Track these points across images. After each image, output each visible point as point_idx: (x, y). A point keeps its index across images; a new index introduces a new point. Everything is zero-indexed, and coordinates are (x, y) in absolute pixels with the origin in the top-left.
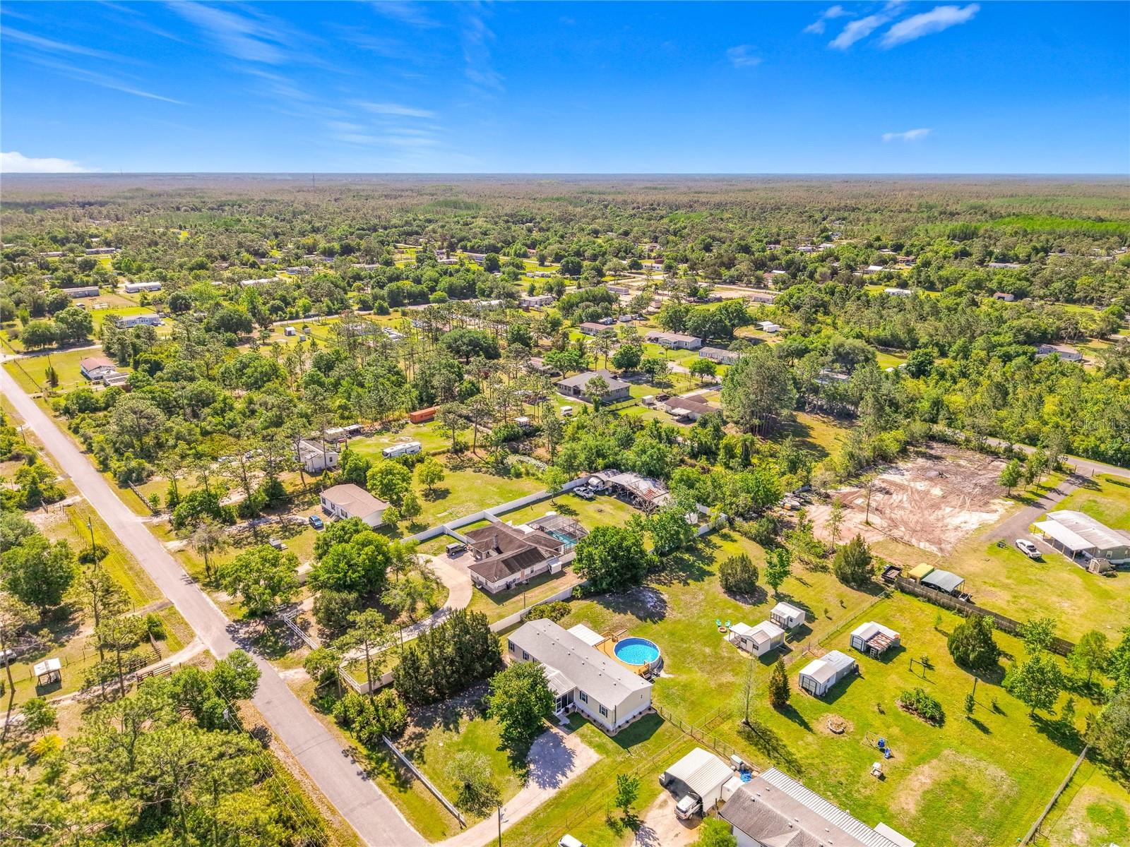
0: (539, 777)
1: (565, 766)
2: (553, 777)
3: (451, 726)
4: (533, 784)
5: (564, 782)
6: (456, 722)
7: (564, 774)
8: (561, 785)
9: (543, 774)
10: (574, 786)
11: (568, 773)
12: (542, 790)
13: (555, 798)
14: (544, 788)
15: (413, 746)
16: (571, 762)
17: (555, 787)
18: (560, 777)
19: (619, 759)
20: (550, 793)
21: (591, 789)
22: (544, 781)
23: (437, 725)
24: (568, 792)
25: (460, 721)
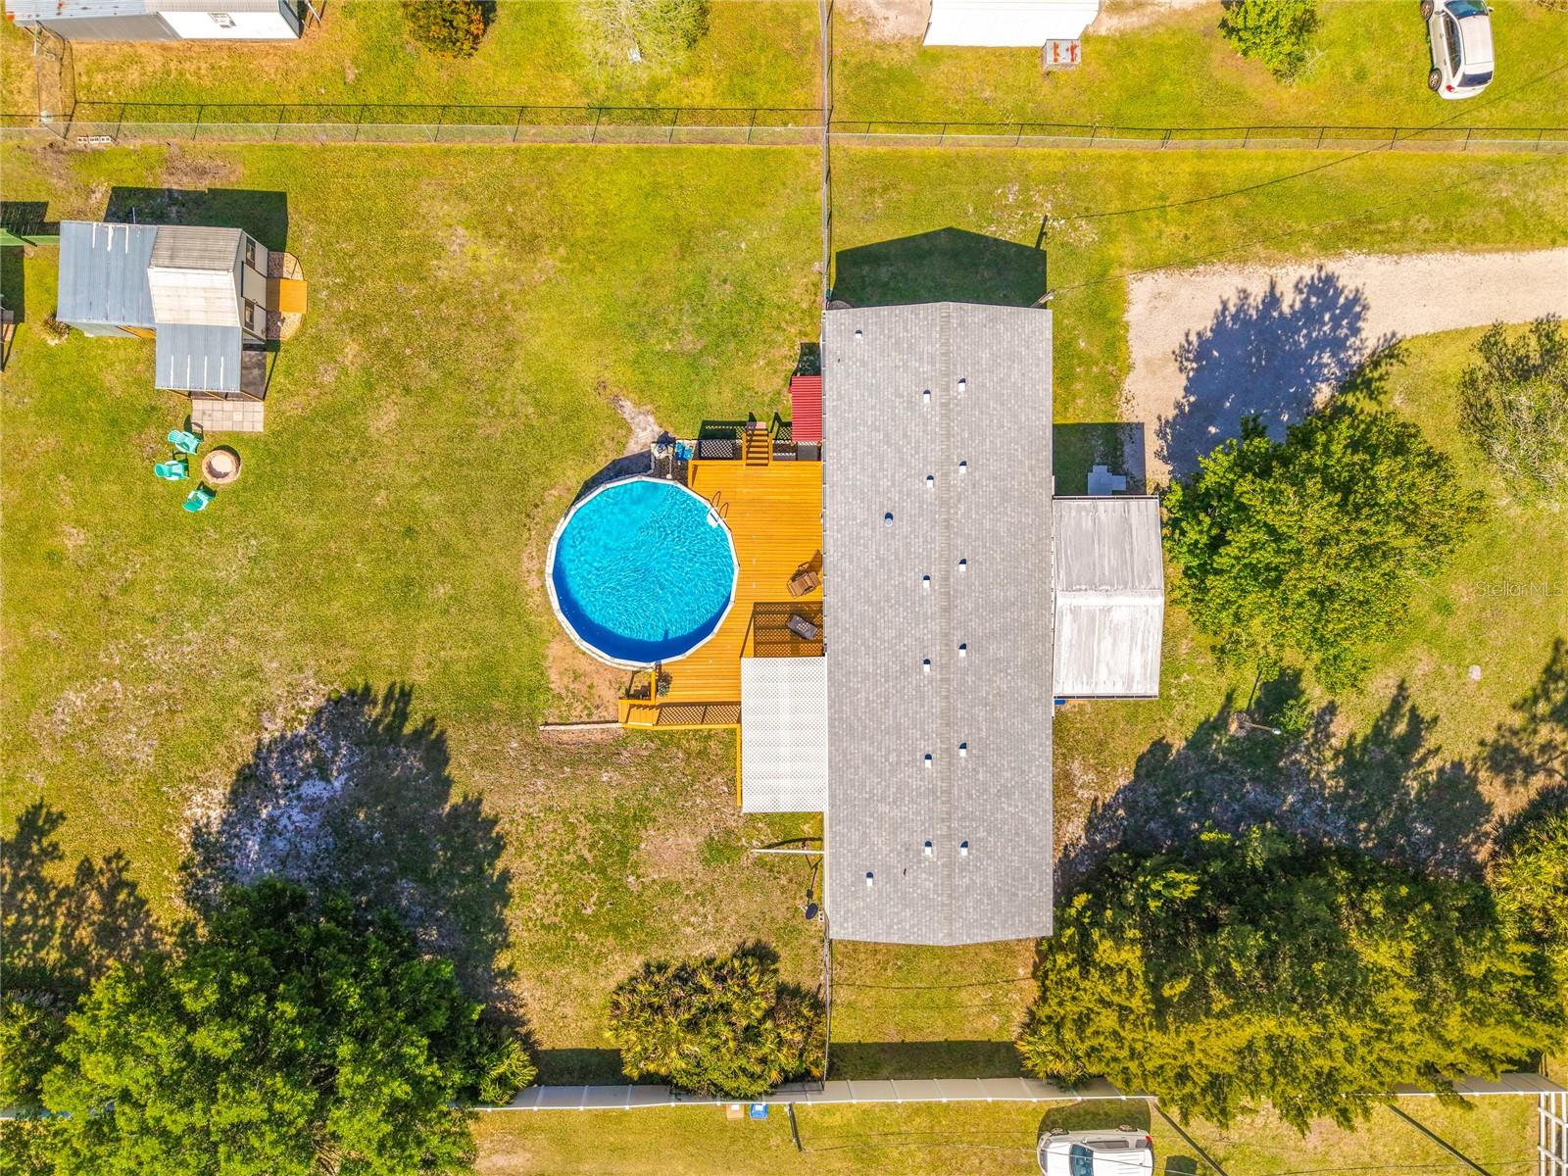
0: (1337, 345)
1: (1247, 323)
2: (1308, 316)
3: (1401, 728)
4: (1372, 334)
5: (1290, 278)
6: (1379, 735)
7: (1272, 300)
8: (1308, 272)
9: (1317, 345)
10: (1280, 242)
11: (1258, 291)
12: (1369, 296)
13: (1355, 243)
14: (1356, 300)
15: (1544, 732)
16: (1219, 328)
17: (1330, 280)
18: (1290, 301)
19: (1087, 233)
20: (1354, 271)
21: (1242, 201)
22: (1336, 322)
23: (1433, 764)
24: (1307, 236)
25: (1364, 731)
